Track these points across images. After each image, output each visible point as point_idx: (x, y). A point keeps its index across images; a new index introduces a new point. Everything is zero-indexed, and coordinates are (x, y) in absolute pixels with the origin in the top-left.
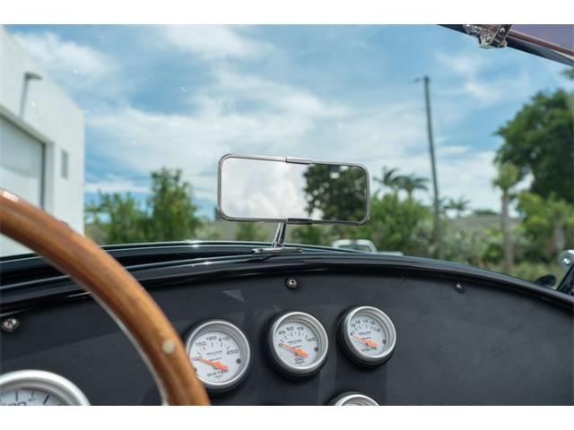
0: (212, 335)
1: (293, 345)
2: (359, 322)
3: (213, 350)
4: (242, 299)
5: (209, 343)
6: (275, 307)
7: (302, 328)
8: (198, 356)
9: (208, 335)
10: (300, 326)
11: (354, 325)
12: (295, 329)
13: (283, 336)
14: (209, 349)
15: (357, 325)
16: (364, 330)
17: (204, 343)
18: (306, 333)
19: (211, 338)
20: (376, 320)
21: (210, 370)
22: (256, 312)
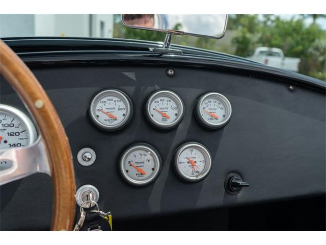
0: (111, 98)
1: (162, 110)
2: (210, 102)
3: (110, 107)
4: (135, 79)
5: (108, 102)
6: (156, 86)
7: (170, 101)
8: (101, 108)
9: (109, 98)
10: (169, 99)
11: (206, 103)
12: (166, 101)
13: (157, 104)
14: (108, 106)
15: (209, 103)
16: (212, 107)
17: (105, 102)
18: (172, 104)
19: (109, 100)
20: (222, 102)
21: (107, 117)
22: (142, 88)
